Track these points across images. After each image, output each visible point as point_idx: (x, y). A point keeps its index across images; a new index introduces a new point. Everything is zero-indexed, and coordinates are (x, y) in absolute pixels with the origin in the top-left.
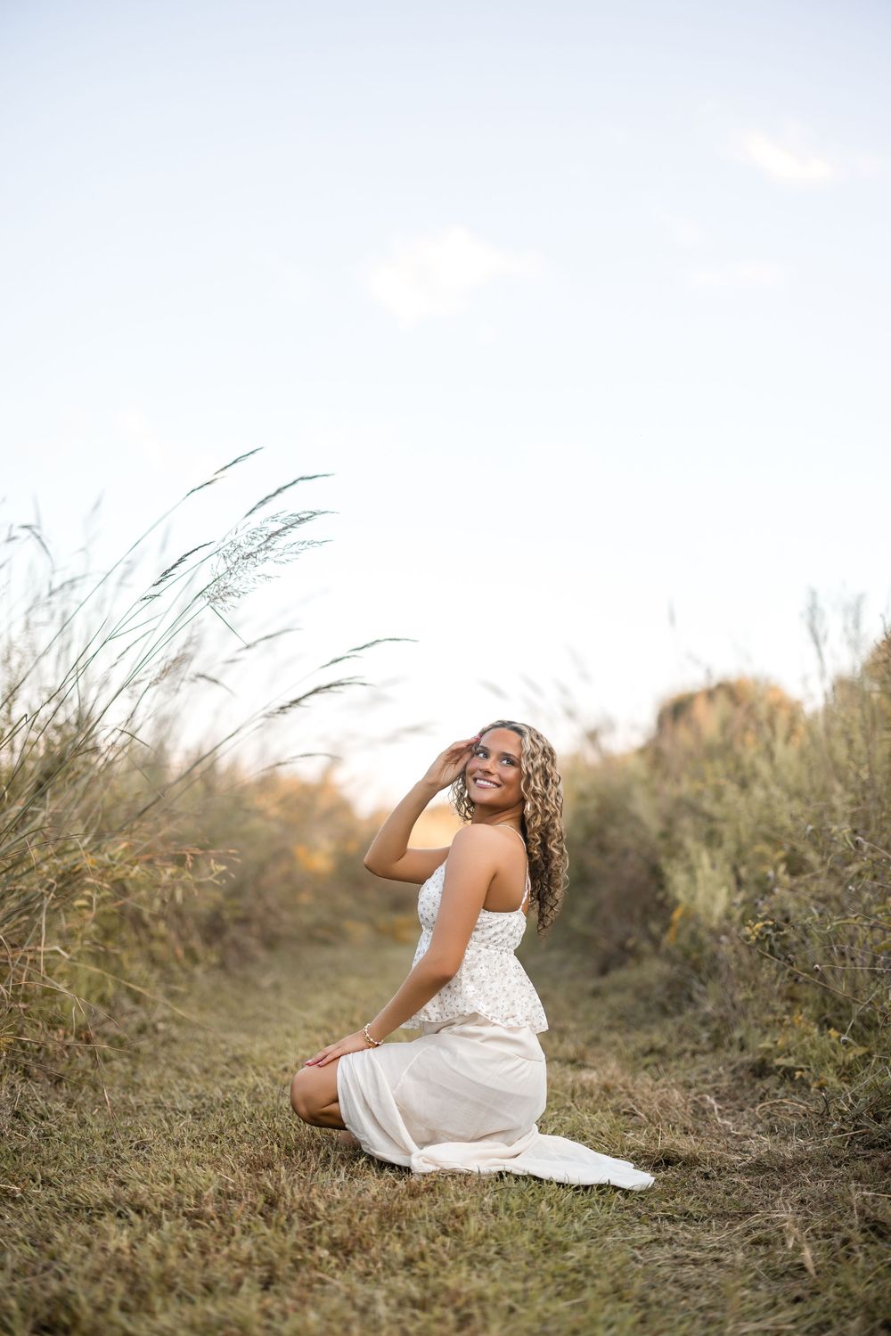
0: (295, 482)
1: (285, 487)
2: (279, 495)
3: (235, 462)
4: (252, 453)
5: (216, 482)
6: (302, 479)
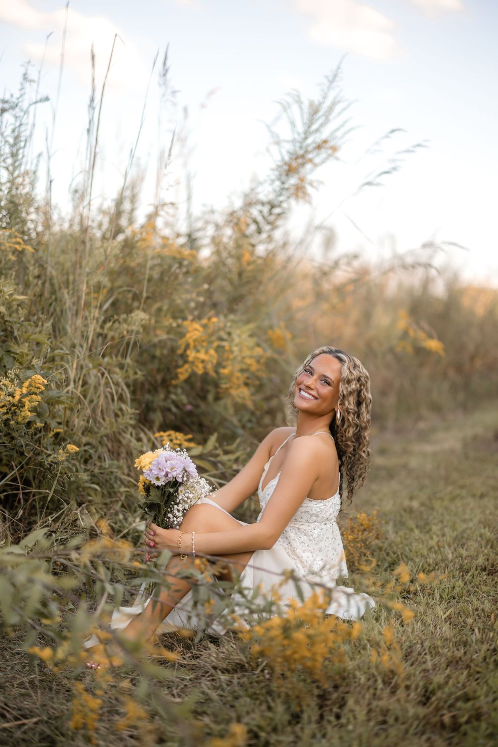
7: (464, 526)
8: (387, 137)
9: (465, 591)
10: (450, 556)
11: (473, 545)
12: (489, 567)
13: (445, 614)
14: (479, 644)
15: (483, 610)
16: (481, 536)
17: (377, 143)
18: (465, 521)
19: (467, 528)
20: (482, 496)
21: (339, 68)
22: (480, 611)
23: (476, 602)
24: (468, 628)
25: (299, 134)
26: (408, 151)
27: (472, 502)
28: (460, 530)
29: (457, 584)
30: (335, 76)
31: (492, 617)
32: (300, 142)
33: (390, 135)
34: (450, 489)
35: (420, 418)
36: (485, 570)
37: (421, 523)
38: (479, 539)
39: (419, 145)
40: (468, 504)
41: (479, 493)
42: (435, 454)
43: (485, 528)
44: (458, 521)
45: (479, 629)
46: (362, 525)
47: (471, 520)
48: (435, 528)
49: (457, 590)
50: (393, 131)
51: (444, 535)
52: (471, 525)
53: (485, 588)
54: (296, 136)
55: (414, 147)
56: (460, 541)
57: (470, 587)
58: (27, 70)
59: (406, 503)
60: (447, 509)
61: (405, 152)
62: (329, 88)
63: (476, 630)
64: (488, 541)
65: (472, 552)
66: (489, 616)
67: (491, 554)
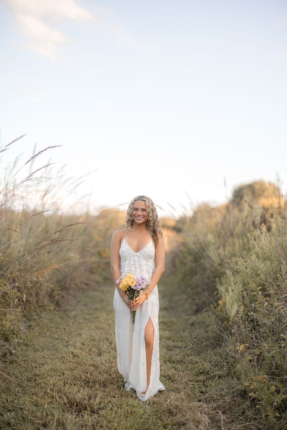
0: (46, 149)
1: (42, 151)
2: (40, 155)
3: (14, 141)
4: (21, 137)
5: (7, 150)
6: (49, 148)
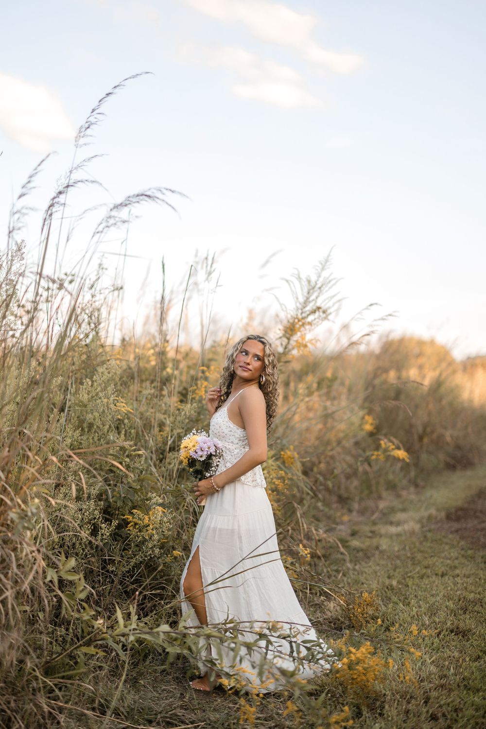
7: (433, 600)
8: (367, 308)
9: (440, 645)
10: (427, 622)
11: (442, 614)
12: (455, 630)
13: (430, 659)
14: (454, 676)
15: (454, 657)
16: (446, 607)
17: (359, 313)
18: (433, 596)
19: (436, 601)
20: (443, 575)
21: (329, 255)
22: (452, 658)
23: (449, 652)
24: (446, 668)
25: (300, 303)
26: (383, 319)
27: (437, 581)
28: (431, 603)
29: (435, 641)
30: (327, 261)
31: (461, 661)
32: (302, 309)
33: (369, 307)
34: (418, 569)
35: (380, 498)
36: (452, 631)
37: (402, 598)
38: (445, 609)
39: (390, 315)
40: (434, 582)
41: (440, 573)
42: (398, 535)
43: (448, 601)
44: (428, 596)
45: (453, 668)
46: (366, 601)
47: (438, 595)
48: (413, 602)
49: (435, 645)
50: (371, 305)
51: (420, 607)
52: (438, 598)
53: (454, 643)
54: (298, 304)
55: (387, 316)
56: (432, 612)
57: (443, 643)
58: (101, 261)
59: (387, 582)
60: (417, 585)
61: (380, 319)
62: (323, 269)
63: (452, 668)
64: (452, 611)
65: (443, 620)
66: (458, 661)
67: (455, 620)
